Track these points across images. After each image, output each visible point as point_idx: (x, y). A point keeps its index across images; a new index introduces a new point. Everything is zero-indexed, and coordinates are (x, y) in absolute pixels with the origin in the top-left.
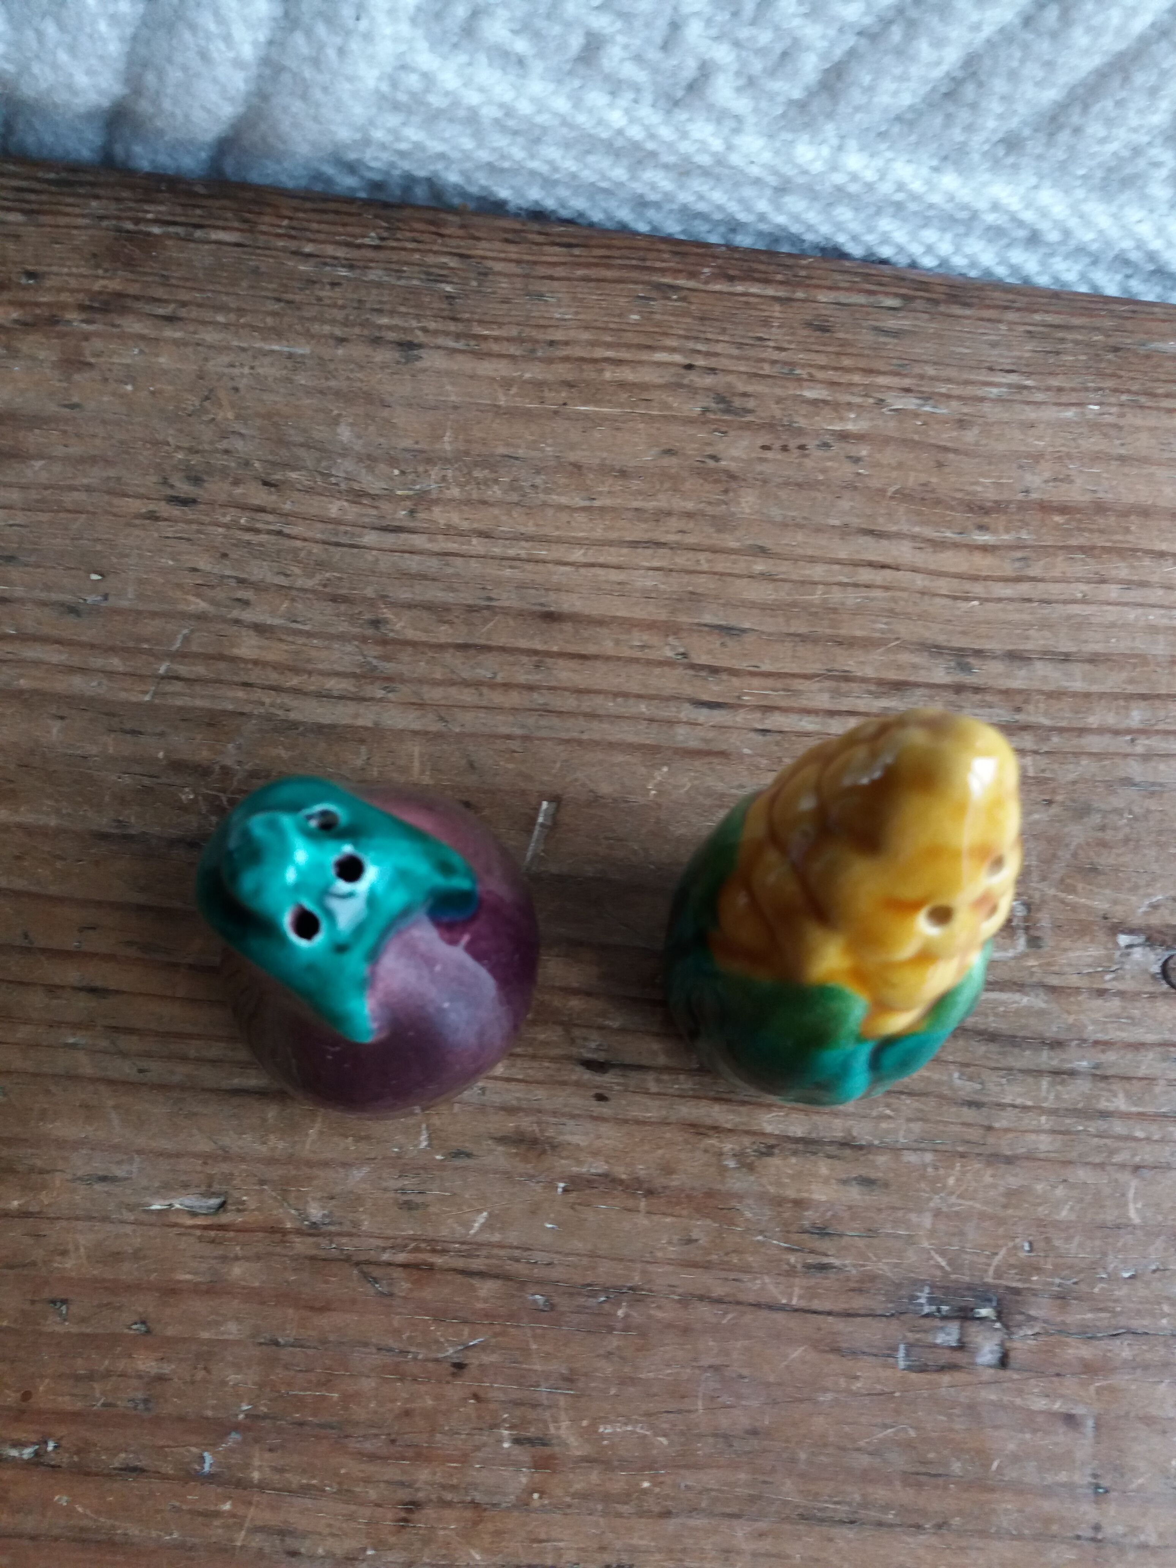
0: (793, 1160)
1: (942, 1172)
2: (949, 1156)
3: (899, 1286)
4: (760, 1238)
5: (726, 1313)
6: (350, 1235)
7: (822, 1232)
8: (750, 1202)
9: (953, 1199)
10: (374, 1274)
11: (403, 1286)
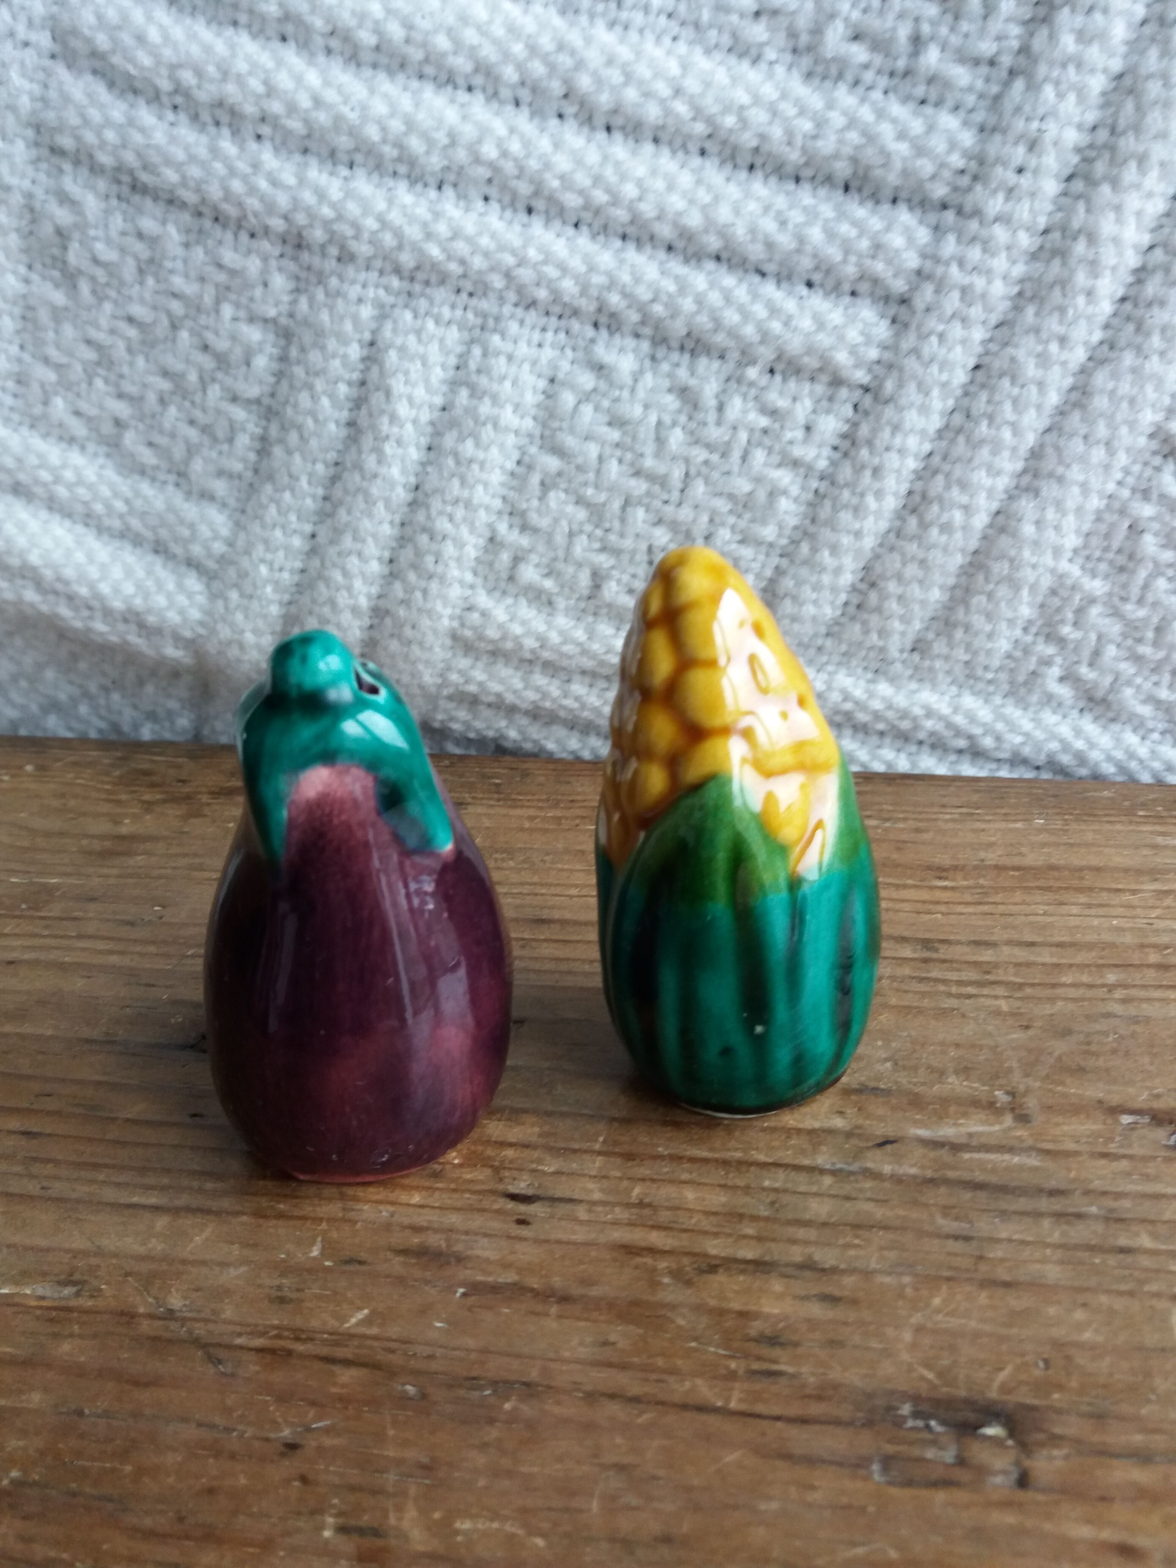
0: (741, 1278)
1: (924, 1293)
2: (933, 1281)
3: (870, 1396)
4: (693, 1344)
5: (642, 1413)
6: (206, 1321)
7: (773, 1341)
8: (685, 1311)
9: (940, 1317)
10: (220, 1356)
11: (252, 1367)
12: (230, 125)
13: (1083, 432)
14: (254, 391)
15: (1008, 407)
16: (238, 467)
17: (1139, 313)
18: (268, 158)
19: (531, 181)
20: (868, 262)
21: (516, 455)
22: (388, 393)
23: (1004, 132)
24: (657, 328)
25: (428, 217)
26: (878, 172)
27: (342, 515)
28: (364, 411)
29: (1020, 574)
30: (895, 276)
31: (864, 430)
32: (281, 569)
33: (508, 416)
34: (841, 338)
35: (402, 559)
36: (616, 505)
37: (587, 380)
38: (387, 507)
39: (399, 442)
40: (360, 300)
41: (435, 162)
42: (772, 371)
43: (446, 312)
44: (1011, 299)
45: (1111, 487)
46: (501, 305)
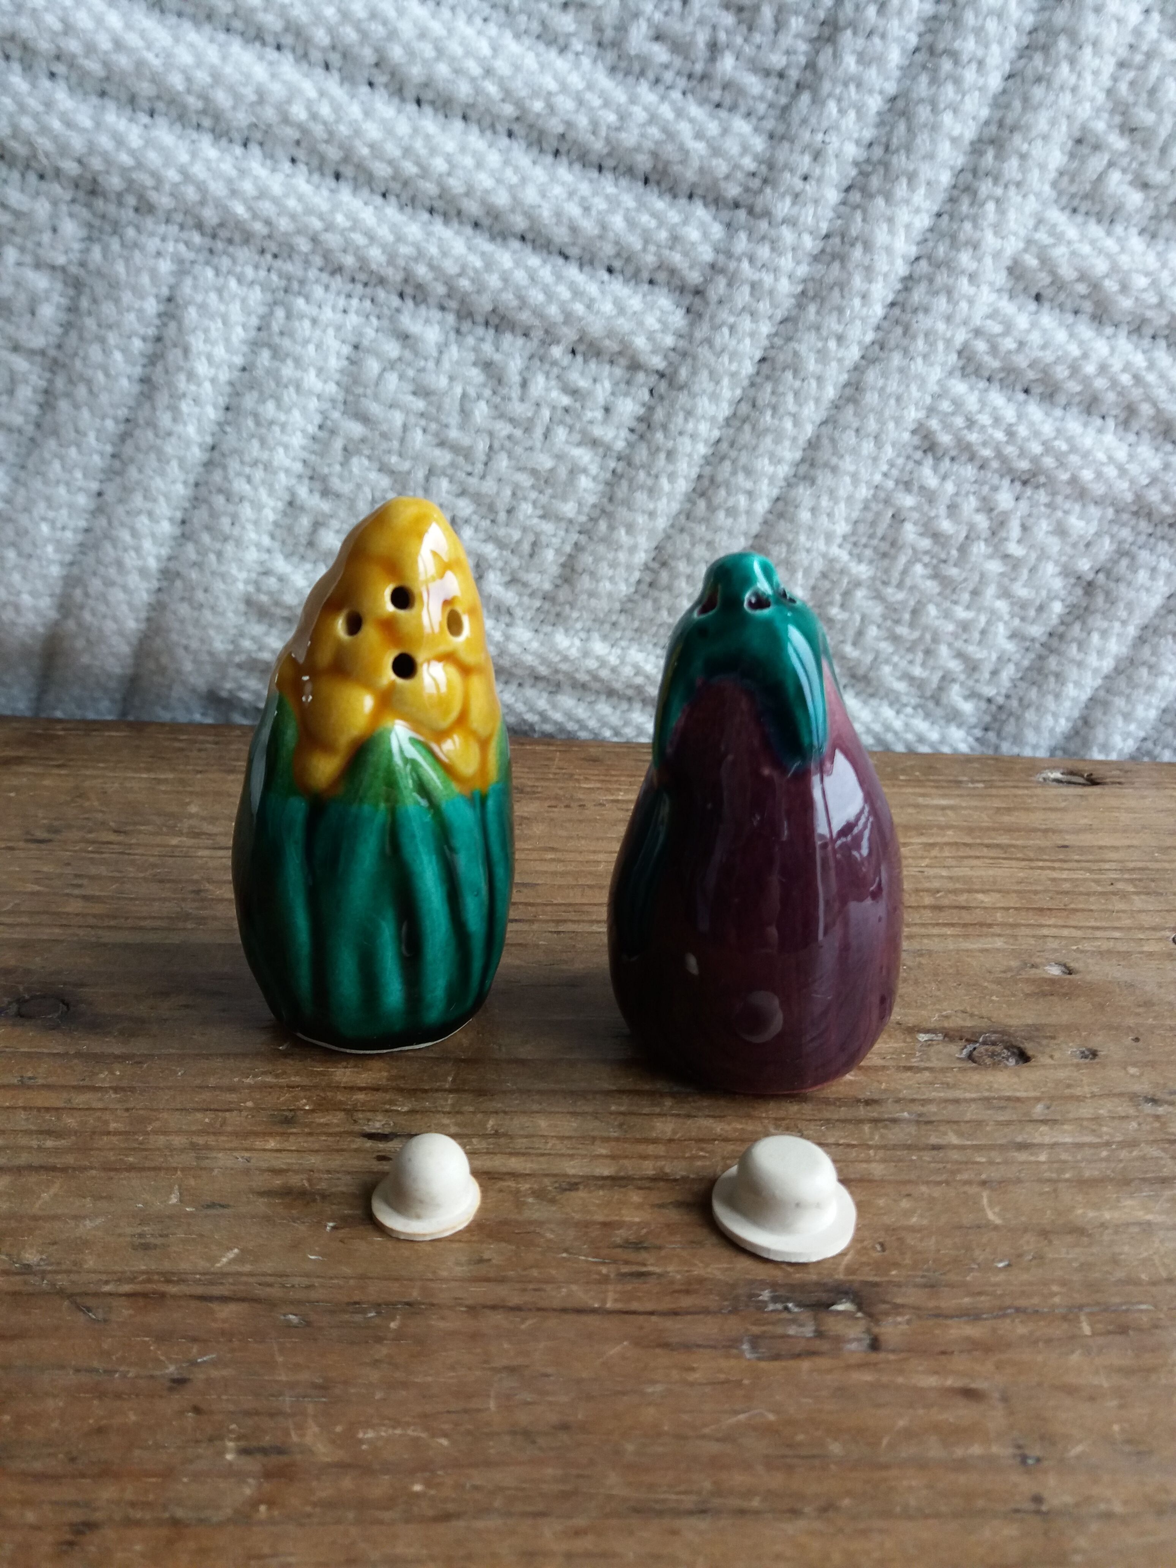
4: (564, 1255)
5: (524, 1320)
6: (69, 1272)
7: (638, 1246)
8: (552, 1226)
10: (89, 1304)
11: (124, 1312)
12: (21, 60)
13: (855, 425)
14: (38, 341)
15: (790, 398)
16: (18, 420)
17: (906, 317)
18: (62, 97)
19: (341, 147)
20: (666, 252)
21: (318, 419)
22: (186, 351)
23: (792, 142)
24: (462, 302)
25: (234, 173)
26: (676, 168)
27: (133, 473)
28: (159, 368)
29: (795, 558)
30: (691, 267)
31: (659, 415)
32: (64, 528)
33: (311, 379)
34: (641, 324)
35: (195, 520)
36: (420, 474)
37: (392, 349)
38: (181, 467)
39: (196, 401)
40: (159, 254)
41: (241, 118)
42: (573, 352)
43: (249, 272)
44: (794, 296)
45: (878, 478)
46: (306, 269)
